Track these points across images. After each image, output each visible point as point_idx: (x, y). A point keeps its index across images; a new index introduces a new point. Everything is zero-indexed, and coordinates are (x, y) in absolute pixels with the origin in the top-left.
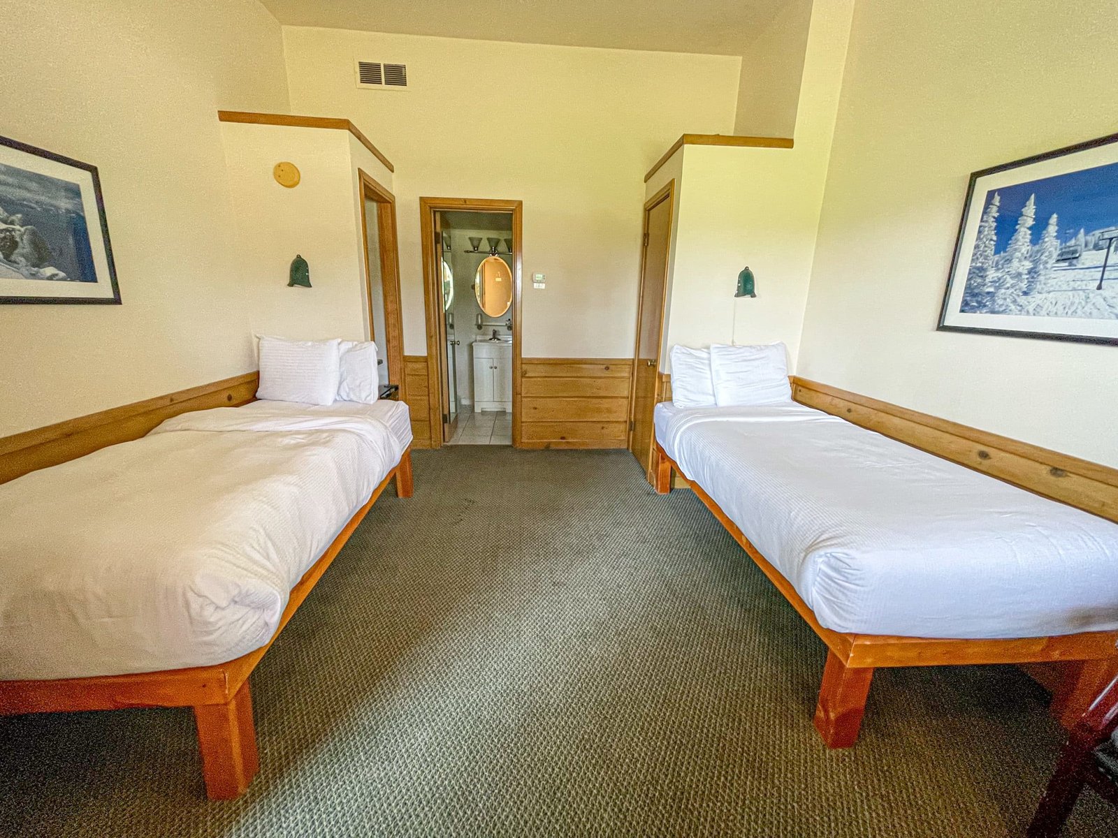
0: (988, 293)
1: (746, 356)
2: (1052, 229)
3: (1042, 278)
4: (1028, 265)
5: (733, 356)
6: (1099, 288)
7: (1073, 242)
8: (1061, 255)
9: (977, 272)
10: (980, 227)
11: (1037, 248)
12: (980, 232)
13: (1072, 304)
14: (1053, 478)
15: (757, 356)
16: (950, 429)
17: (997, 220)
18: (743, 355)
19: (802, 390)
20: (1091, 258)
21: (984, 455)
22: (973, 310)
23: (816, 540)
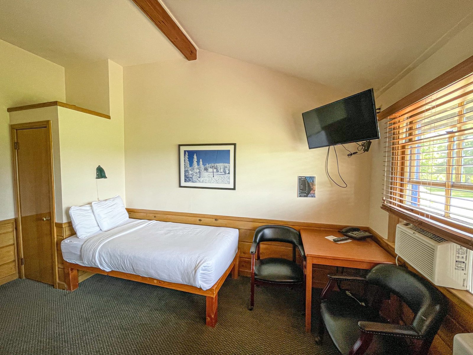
0: (191, 177)
1: (109, 205)
2: (201, 162)
3: (202, 174)
4: (198, 171)
5: (104, 206)
6: (213, 177)
7: (206, 166)
8: (204, 169)
9: (186, 171)
10: (184, 159)
11: (199, 167)
12: (184, 161)
13: (209, 180)
14: (216, 221)
15: (113, 204)
16: (190, 215)
17: (188, 158)
18: (108, 204)
19: (132, 213)
20: (210, 170)
21: (200, 220)
22: (188, 181)
23: (196, 265)
